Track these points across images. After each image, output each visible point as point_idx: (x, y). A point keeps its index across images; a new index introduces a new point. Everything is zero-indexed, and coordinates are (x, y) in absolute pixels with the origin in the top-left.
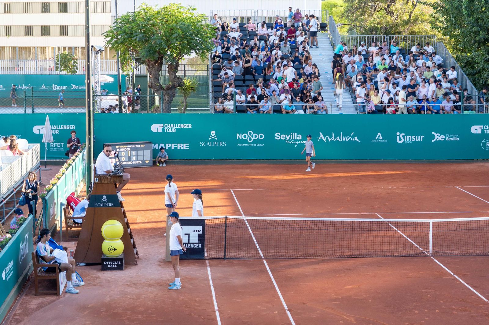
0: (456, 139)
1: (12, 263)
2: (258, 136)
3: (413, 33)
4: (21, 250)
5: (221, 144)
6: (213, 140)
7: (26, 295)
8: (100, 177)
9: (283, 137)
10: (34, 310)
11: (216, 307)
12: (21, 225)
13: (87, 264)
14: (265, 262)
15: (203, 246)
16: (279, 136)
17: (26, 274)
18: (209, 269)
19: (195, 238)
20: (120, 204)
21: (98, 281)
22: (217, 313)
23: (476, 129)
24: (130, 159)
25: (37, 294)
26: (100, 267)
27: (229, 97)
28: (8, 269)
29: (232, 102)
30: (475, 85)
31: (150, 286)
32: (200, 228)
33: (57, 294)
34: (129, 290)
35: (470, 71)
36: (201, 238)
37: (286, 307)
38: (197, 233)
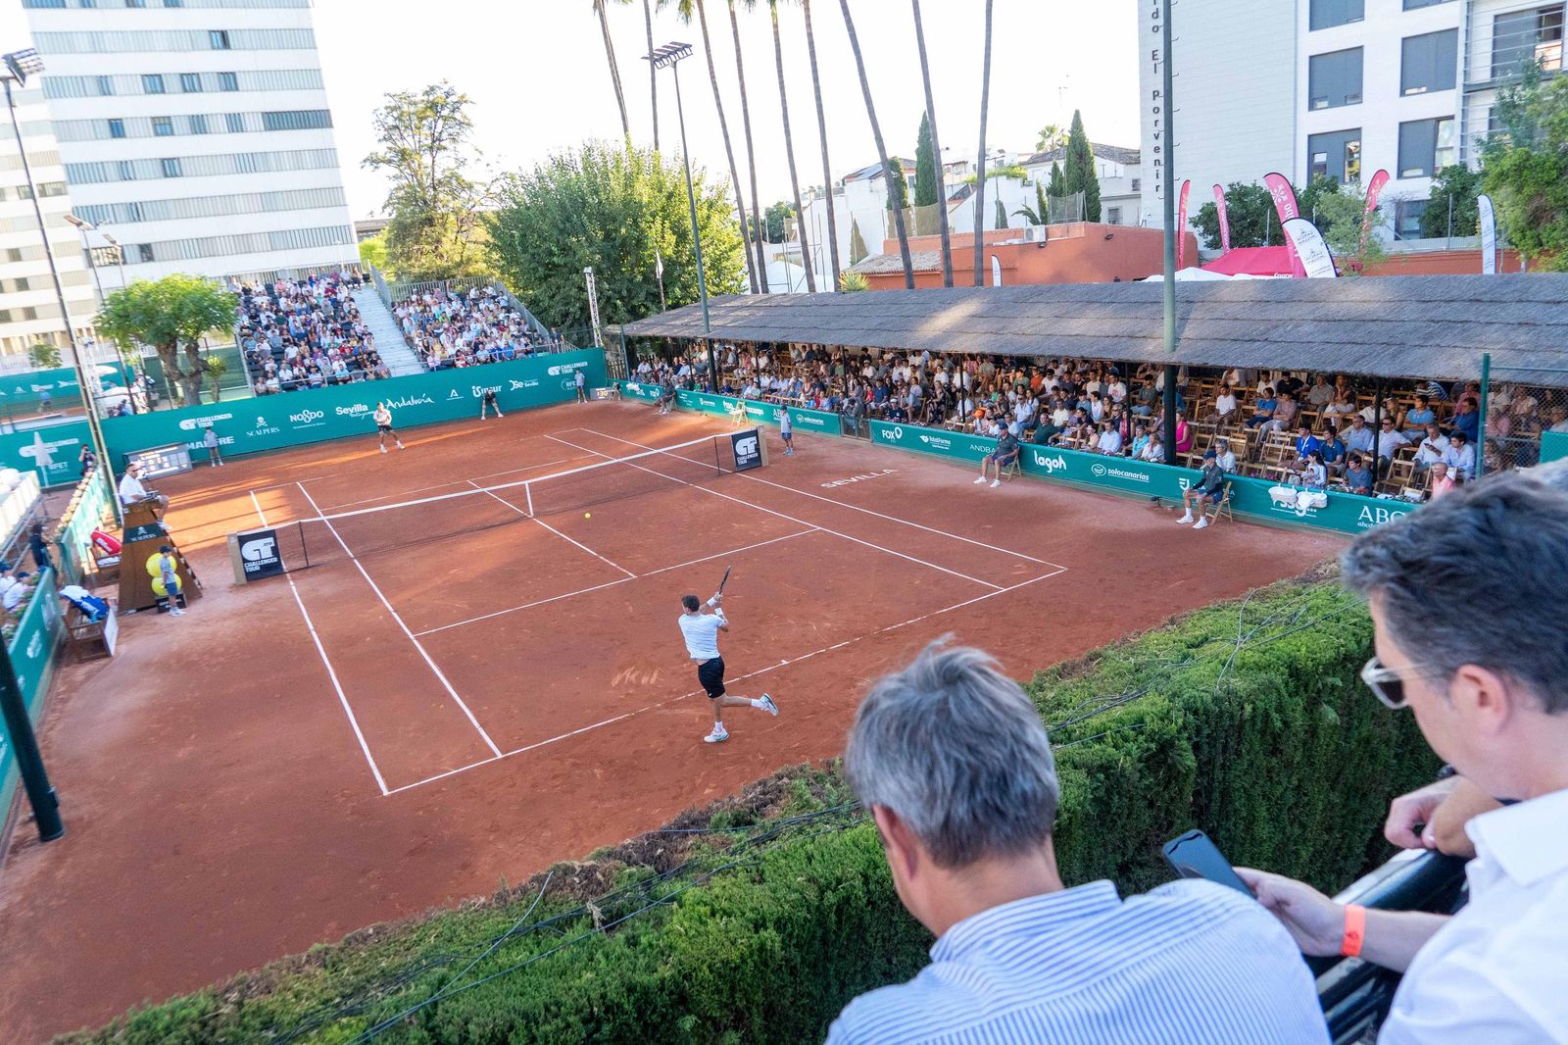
0: (535, 384)
1: (37, 634)
2: (316, 415)
3: (468, 275)
4: (45, 615)
5: (273, 430)
6: (262, 428)
7: (67, 666)
8: (130, 506)
9: (346, 411)
10: (82, 683)
11: (311, 627)
12: (37, 584)
13: (139, 610)
14: (356, 561)
15: (279, 560)
16: (340, 411)
17: (60, 641)
18: (292, 583)
19: (267, 553)
20: (164, 533)
21: (157, 627)
22: (314, 634)
23: (553, 371)
24: (161, 466)
25: (81, 662)
26: (155, 609)
27: (270, 375)
28: (33, 643)
29: (276, 380)
30: (543, 324)
31: (225, 619)
32: (271, 540)
33: (108, 655)
34: (200, 630)
35: (536, 310)
36: (275, 551)
37: (391, 609)
38: (269, 547)
